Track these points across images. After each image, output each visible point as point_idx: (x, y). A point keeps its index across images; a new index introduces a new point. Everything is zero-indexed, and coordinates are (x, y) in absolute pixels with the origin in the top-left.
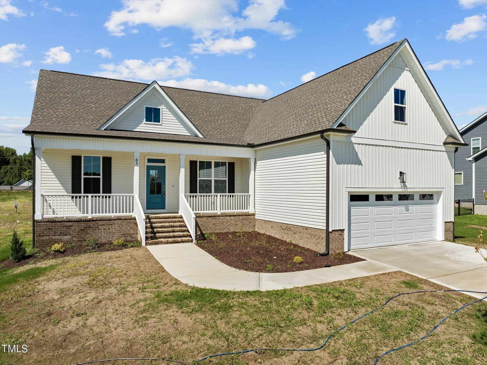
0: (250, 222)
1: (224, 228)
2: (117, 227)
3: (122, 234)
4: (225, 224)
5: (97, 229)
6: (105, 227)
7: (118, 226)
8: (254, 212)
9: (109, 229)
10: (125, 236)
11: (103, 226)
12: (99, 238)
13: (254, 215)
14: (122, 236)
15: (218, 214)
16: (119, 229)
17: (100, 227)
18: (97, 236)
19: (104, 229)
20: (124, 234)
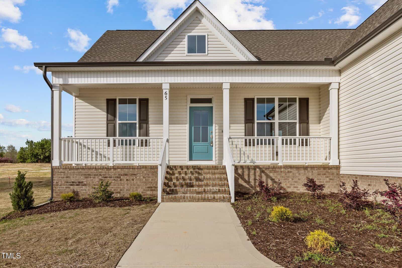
0: (331, 179)
1: (289, 185)
2: (142, 177)
3: (149, 187)
4: (290, 179)
5: (119, 179)
6: (128, 178)
7: (144, 177)
8: (338, 164)
9: (133, 180)
10: (152, 190)
11: (126, 177)
12: (121, 190)
13: (338, 168)
14: (148, 190)
15: (280, 165)
16: (144, 180)
17: (122, 177)
18: (119, 188)
19: (127, 180)
20: (151, 187)
